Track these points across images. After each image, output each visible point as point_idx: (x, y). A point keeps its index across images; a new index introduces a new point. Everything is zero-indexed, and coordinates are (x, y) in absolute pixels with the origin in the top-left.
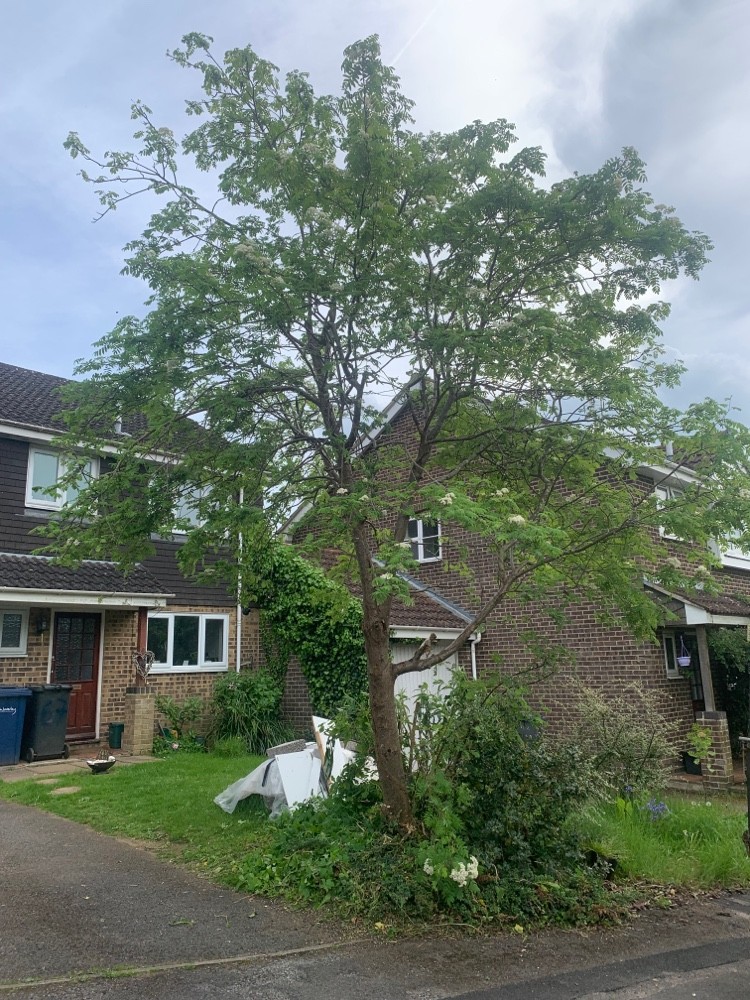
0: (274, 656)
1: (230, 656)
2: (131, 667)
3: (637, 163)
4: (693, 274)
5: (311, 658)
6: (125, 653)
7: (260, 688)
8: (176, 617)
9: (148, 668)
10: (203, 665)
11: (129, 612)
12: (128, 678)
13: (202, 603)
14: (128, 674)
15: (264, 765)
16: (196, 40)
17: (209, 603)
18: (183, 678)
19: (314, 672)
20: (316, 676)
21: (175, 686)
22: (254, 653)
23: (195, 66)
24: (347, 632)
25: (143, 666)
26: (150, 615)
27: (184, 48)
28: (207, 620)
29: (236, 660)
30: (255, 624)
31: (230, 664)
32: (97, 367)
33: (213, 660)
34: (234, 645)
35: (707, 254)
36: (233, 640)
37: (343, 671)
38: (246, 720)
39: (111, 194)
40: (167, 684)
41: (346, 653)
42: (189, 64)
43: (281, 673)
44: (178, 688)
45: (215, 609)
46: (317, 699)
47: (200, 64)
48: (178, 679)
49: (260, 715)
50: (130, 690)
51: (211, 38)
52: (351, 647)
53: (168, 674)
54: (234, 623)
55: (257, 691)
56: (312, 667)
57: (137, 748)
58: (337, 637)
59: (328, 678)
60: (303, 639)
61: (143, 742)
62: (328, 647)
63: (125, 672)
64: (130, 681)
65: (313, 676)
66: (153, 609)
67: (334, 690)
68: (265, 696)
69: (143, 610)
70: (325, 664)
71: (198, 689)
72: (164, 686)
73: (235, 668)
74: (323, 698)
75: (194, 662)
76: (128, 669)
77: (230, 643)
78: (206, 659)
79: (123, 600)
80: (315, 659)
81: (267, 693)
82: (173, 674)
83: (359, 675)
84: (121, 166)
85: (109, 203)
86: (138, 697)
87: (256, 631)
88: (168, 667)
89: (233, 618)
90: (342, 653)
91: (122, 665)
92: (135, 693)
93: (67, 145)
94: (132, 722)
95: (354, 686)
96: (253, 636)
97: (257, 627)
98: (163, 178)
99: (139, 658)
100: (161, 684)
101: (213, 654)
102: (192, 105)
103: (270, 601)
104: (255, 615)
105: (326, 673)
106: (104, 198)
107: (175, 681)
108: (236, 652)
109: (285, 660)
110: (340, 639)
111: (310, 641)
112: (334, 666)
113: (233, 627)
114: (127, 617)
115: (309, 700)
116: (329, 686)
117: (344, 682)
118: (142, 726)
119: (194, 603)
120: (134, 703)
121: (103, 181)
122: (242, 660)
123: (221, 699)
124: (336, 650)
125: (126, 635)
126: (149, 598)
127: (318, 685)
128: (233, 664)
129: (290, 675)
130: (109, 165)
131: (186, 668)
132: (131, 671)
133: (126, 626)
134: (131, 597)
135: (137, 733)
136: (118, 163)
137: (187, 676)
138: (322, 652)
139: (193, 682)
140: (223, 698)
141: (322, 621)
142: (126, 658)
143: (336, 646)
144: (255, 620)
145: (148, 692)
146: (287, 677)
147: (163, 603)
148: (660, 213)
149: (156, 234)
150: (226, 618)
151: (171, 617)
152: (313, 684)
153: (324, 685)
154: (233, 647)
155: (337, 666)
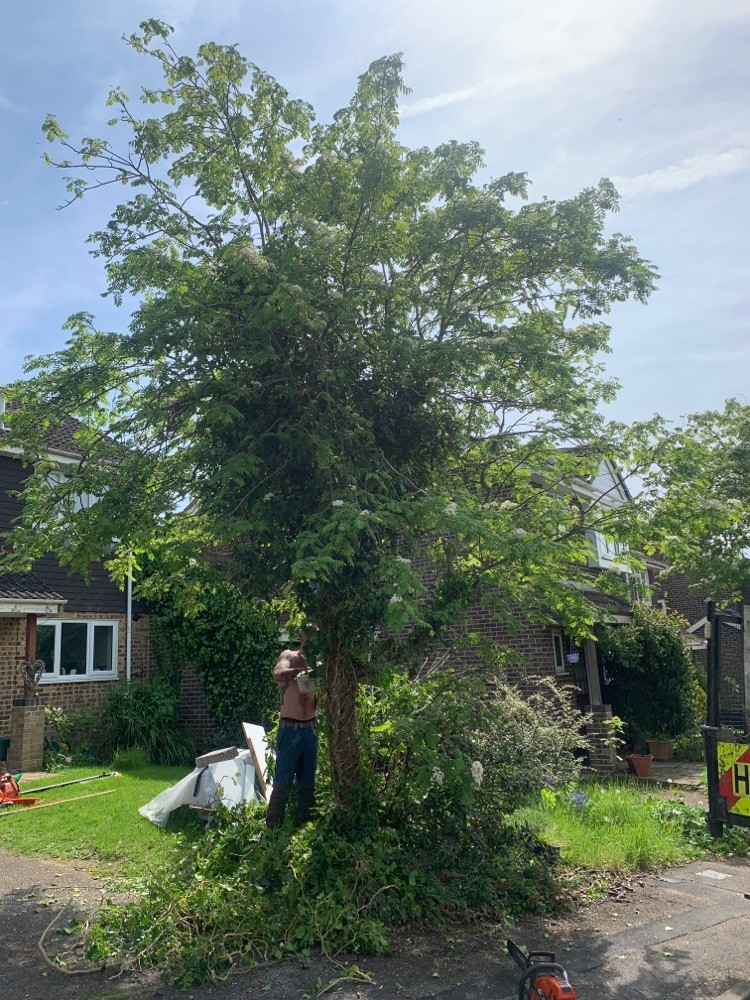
0: (167, 663)
1: (119, 663)
2: (15, 678)
3: (612, 193)
4: (641, 299)
5: (209, 666)
6: (9, 663)
7: (156, 697)
8: (63, 624)
9: (38, 679)
10: (91, 674)
11: (13, 619)
12: (13, 690)
13: (90, 608)
14: (13, 685)
15: (193, 775)
16: (154, 27)
17: (98, 609)
18: (70, 688)
19: (212, 679)
20: (214, 683)
21: (62, 696)
22: (144, 660)
23: (152, 54)
24: (249, 637)
25: (33, 677)
26: (40, 622)
27: (141, 34)
28: (96, 627)
29: (125, 668)
30: (146, 630)
31: (120, 672)
32: (45, 365)
33: (102, 669)
34: (123, 652)
35: (655, 282)
36: (122, 647)
37: (244, 676)
38: (143, 729)
39: (78, 182)
40: (54, 694)
41: (247, 658)
42: (146, 51)
43: (174, 681)
44: (65, 698)
45: (104, 615)
46: (215, 706)
47: (158, 51)
48: (65, 689)
49: (159, 725)
50: (16, 703)
51: (172, 28)
52: (254, 651)
53: (55, 685)
54: (124, 629)
55: (154, 699)
56: (211, 673)
57: (25, 763)
58: (238, 643)
59: (227, 684)
60: (201, 645)
61: (32, 757)
62: (229, 653)
63: (9, 683)
64: (15, 692)
65: (210, 682)
66: (42, 616)
67: (235, 696)
68: (163, 704)
69: (32, 617)
70: (225, 670)
71: (86, 700)
72: (50, 697)
73: (126, 676)
74: (221, 705)
75: (82, 670)
76: (12, 680)
77: (119, 651)
78: (95, 668)
79: (13, 606)
80: (213, 665)
81: (165, 701)
82: (60, 684)
83: (261, 680)
84: (93, 152)
85: (76, 190)
86: (27, 710)
87: (146, 638)
88: (56, 676)
89: (123, 625)
90: (243, 658)
91: (6, 676)
92: (24, 705)
93: (45, 128)
94: (21, 737)
95: (256, 691)
96: (143, 643)
97: (147, 634)
98: (137, 170)
99: (28, 668)
100: (48, 694)
101: (102, 663)
102: (148, 94)
103: (163, 606)
104: (145, 621)
105: (226, 679)
106: (71, 185)
107: (62, 692)
108: (126, 659)
109: (179, 666)
110: (241, 644)
111: (207, 647)
112: (233, 672)
113: (123, 634)
114: (11, 624)
115: (206, 707)
116: (229, 692)
117: (245, 688)
118: (31, 741)
119: (80, 608)
120: (22, 716)
121: (67, 166)
122: (132, 667)
123: (114, 709)
124: (236, 656)
125: (10, 644)
126: (40, 604)
127: (216, 692)
128: (122, 673)
129: (185, 682)
130: (83, 151)
131: (73, 677)
132: (15, 683)
133: (10, 634)
134: (21, 603)
135: (26, 747)
136: (92, 149)
137: (75, 686)
138: (221, 658)
139: (81, 692)
140: (117, 708)
141: (222, 626)
142: (11, 668)
143: (237, 651)
144: (145, 626)
145: (37, 704)
146: (182, 684)
147: (54, 610)
148: (617, 242)
149: (122, 226)
150: (114, 624)
151: (58, 624)
152: (211, 691)
153: (223, 691)
154: (122, 654)
155: (238, 672)
